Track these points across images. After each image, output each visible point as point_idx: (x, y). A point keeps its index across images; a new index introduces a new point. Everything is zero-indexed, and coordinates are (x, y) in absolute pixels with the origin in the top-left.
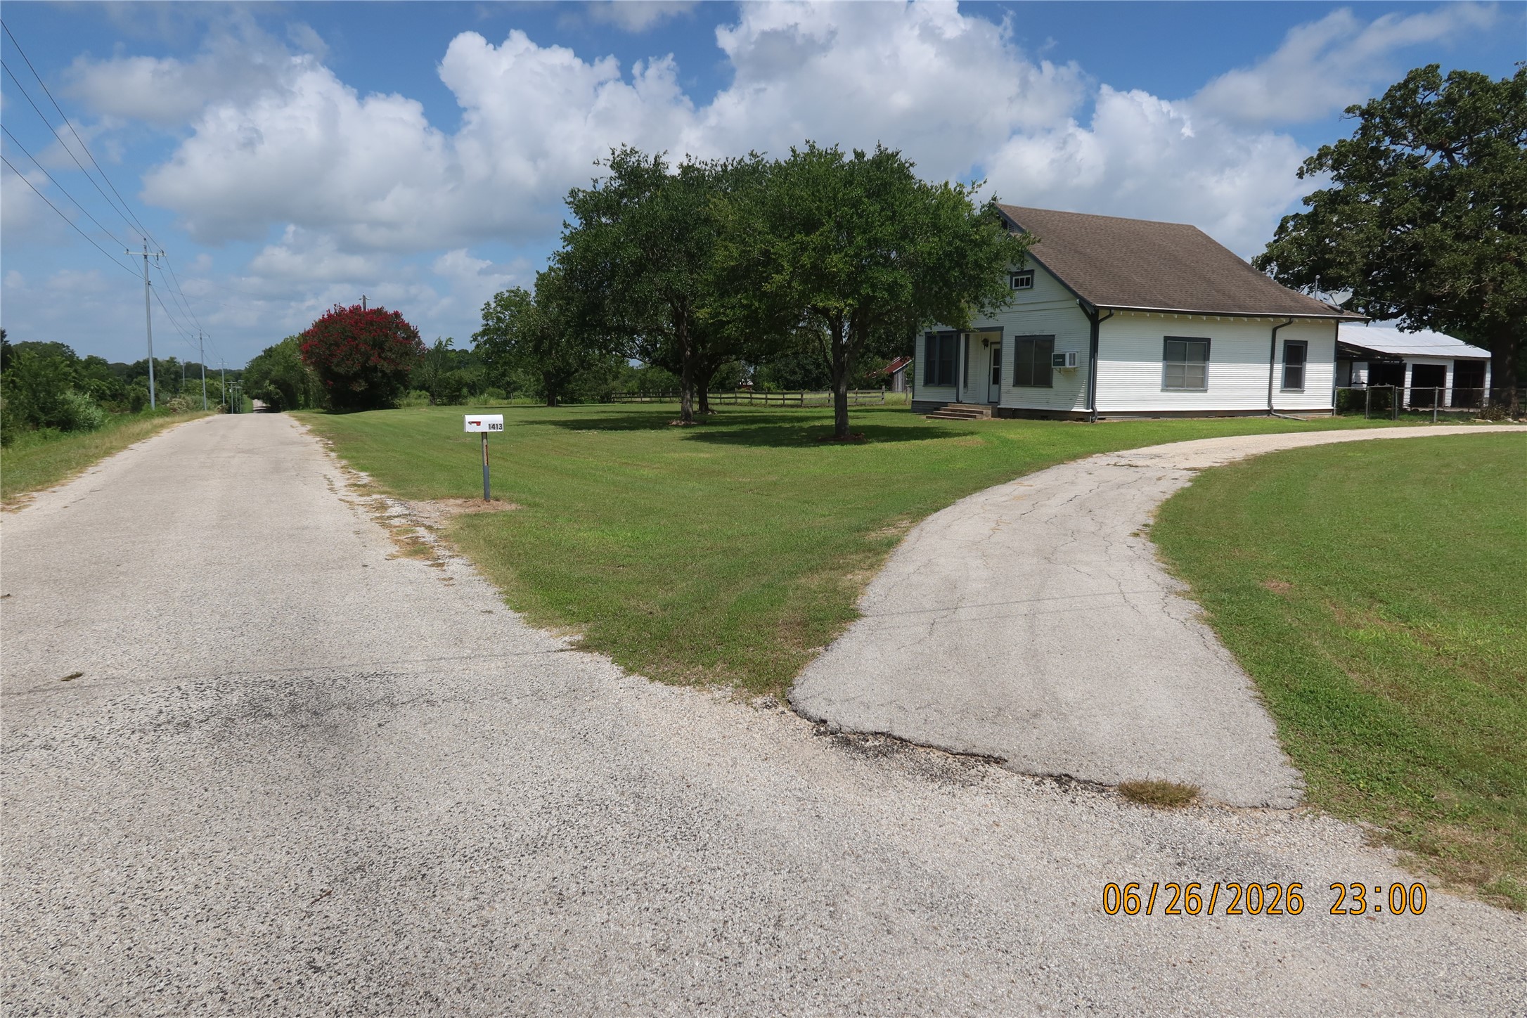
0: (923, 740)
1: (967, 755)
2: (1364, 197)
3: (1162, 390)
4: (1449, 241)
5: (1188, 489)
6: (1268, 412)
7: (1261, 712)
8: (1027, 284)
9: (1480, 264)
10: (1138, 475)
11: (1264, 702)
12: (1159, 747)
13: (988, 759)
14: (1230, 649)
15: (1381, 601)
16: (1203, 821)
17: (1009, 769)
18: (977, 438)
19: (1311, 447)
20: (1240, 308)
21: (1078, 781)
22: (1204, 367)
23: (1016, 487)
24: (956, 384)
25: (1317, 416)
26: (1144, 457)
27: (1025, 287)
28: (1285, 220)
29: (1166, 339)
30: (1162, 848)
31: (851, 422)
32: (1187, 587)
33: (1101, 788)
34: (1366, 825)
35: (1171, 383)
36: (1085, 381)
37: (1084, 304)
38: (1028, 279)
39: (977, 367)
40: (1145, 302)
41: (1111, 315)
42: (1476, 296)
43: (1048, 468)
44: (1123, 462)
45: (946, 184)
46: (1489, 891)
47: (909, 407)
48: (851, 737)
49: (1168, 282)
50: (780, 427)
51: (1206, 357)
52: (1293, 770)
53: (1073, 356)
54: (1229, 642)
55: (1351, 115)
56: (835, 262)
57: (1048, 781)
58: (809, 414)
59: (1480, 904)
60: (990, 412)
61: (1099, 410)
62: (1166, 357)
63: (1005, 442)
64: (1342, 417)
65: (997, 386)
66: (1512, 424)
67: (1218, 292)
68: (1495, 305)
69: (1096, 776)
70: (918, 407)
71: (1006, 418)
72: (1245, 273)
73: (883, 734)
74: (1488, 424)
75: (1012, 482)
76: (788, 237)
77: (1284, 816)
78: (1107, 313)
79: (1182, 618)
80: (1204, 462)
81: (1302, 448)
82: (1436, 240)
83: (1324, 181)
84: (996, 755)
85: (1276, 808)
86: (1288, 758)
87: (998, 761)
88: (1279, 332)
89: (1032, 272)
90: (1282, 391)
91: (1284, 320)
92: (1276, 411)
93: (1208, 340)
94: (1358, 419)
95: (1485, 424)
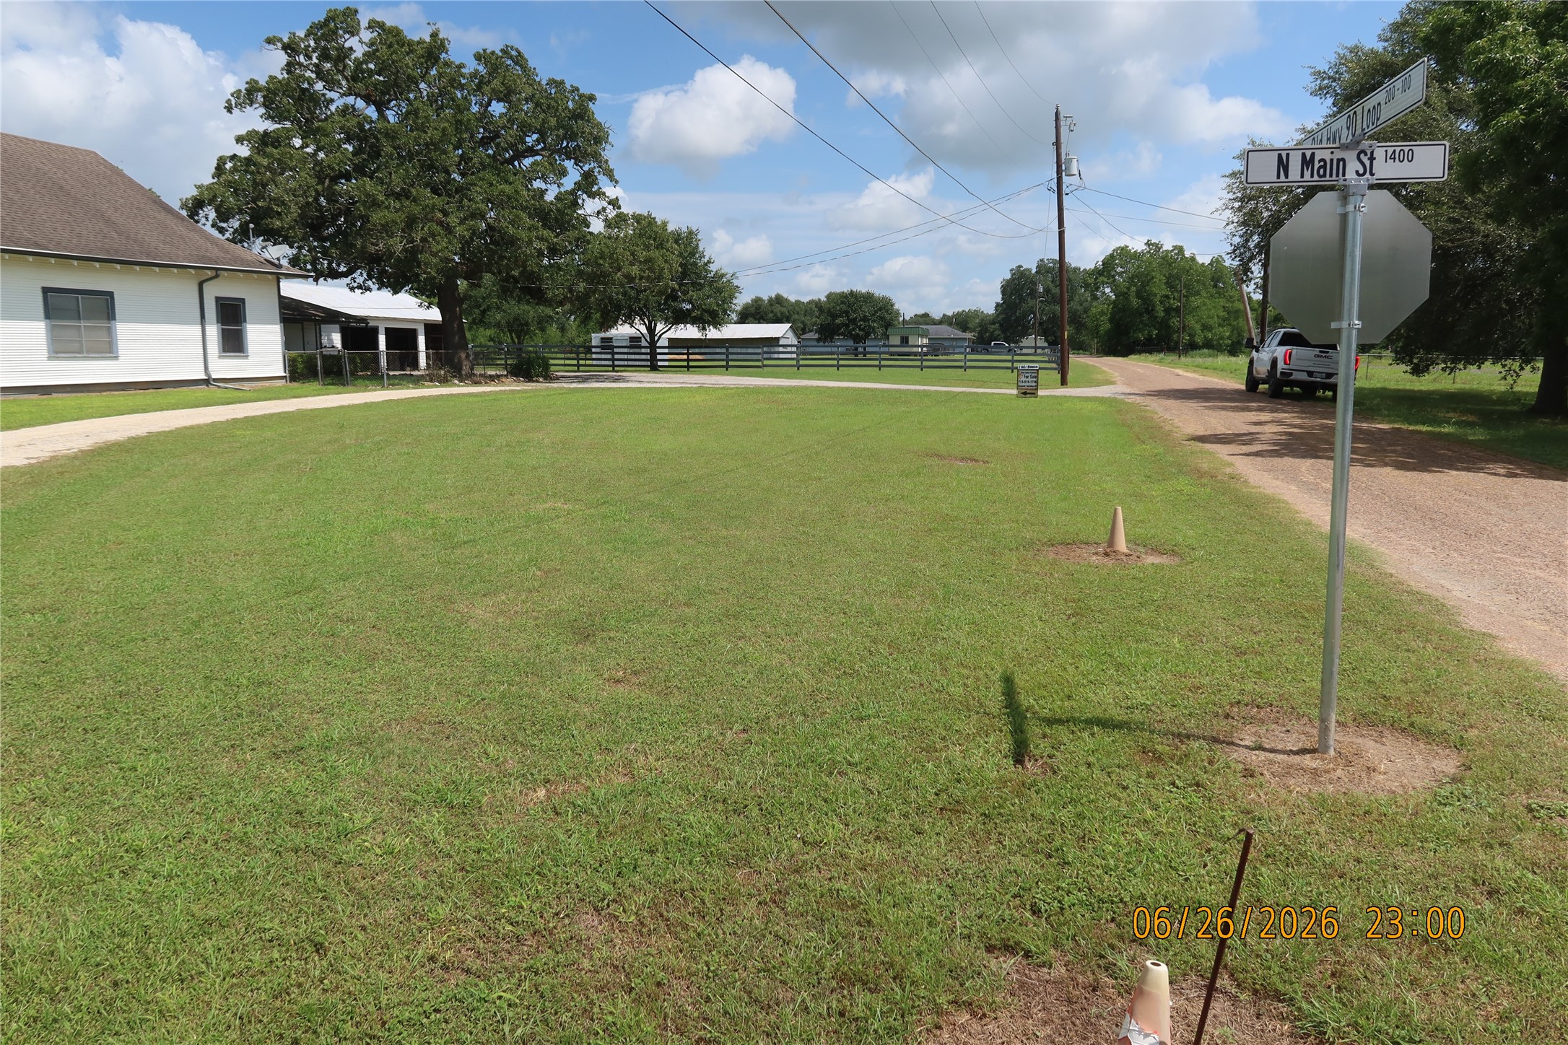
2: (297, 142)
3: (50, 358)
4: (381, 198)
6: (207, 382)
9: (411, 222)
20: (148, 255)
22: (109, 328)
25: (267, 384)
29: (46, 291)
35: (58, 350)
42: (412, 255)
49: (44, 217)
51: (110, 314)
55: (272, 47)
62: (48, 315)
64: (295, 385)
66: (459, 386)
67: (120, 234)
68: (430, 266)
74: (437, 387)
82: (368, 195)
83: (255, 120)
88: (205, 286)
90: (220, 357)
91: (209, 273)
92: (215, 380)
93: (111, 294)
94: (314, 386)
95: (432, 387)
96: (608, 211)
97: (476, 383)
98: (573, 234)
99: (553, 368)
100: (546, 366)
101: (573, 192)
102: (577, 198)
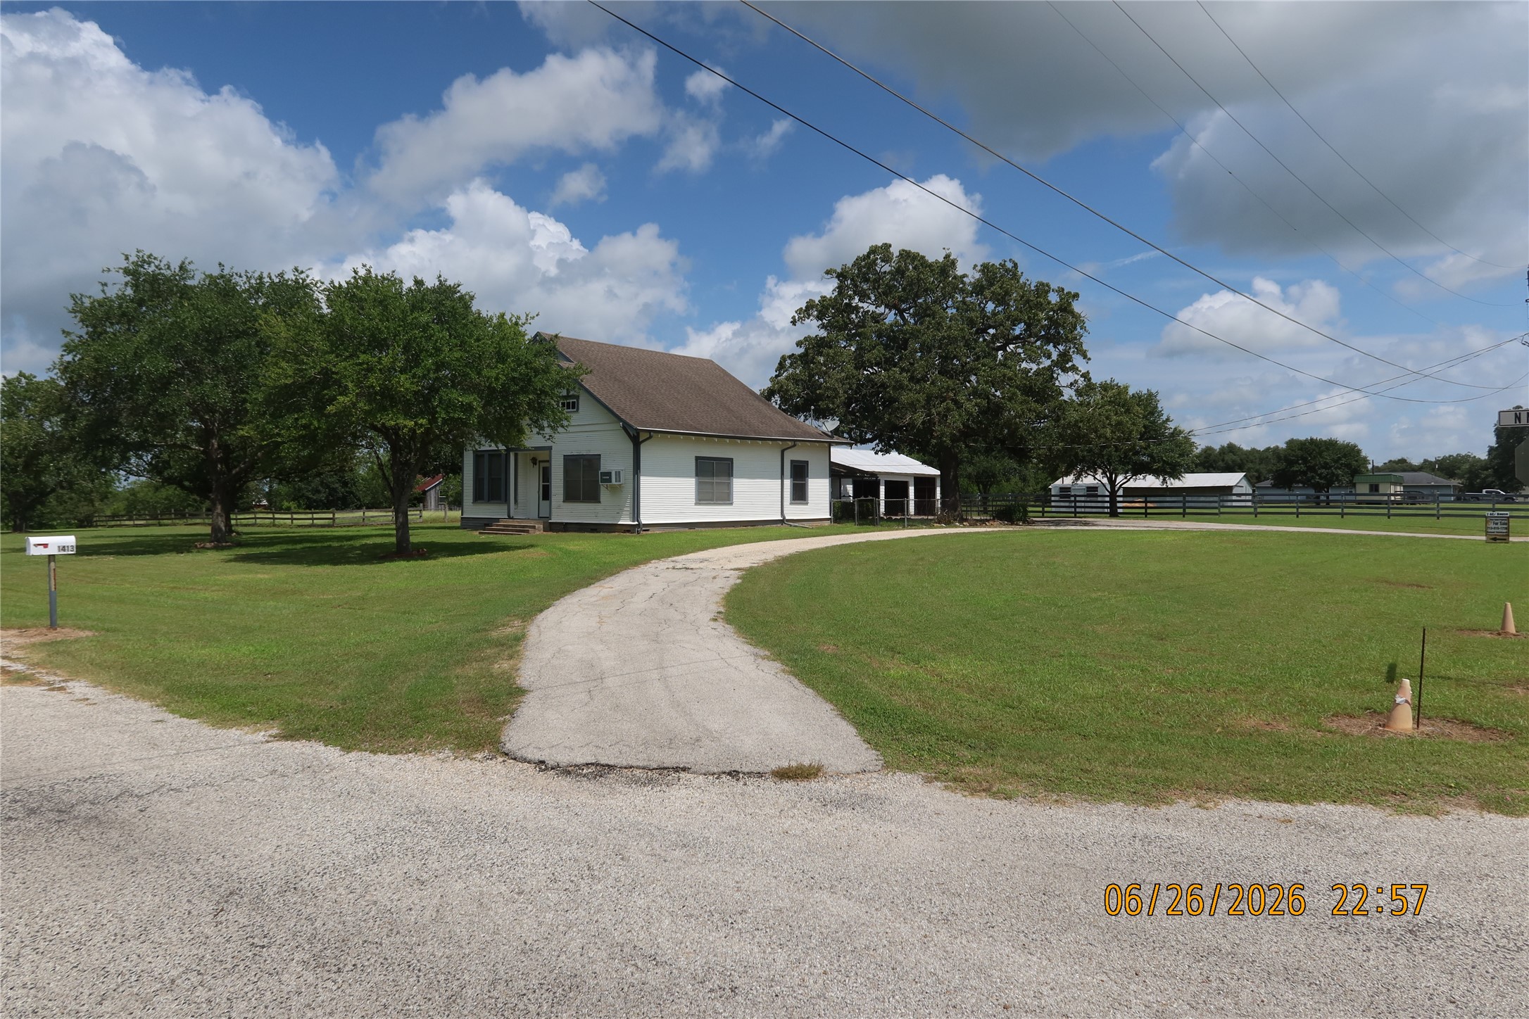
0: (625, 764)
1: (661, 769)
2: (843, 344)
3: (696, 504)
4: (906, 383)
5: (740, 584)
6: (782, 522)
7: (844, 723)
8: (573, 408)
9: (929, 401)
10: (696, 576)
11: (844, 716)
12: (788, 749)
13: (677, 769)
14: (812, 688)
15: (899, 653)
16: (829, 784)
17: (694, 773)
18: (539, 550)
19: (822, 549)
20: (755, 432)
21: (744, 773)
22: (729, 483)
23: (599, 589)
24: (507, 501)
25: (819, 524)
26: (694, 561)
27: (571, 410)
28: (783, 358)
29: (697, 458)
30: (811, 800)
31: (413, 539)
32: (767, 653)
33: (760, 775)
34: (923, 773)
35: (703, 498)
36: (630, 496)
37: (626, 428)
38: (574, 403)
39: (526, 486)
40: (678, 426)
41: (650, 437)
42: (928, 427)
43: (618, 572)
44: (679, 566)
45: (502, 316)
46: (994, 793)
47: (459, 524)
48: (570, 769)
49: (696, 409)
50: (330, 546)
51: (730, 474)
52: (874, 751)
53: (618, 474)
54: (809, 684)
55: (828, 276)
56: (404, 383)
57: (723, 776)
58: (351, 534)
59: (990, 800)
60: (542, 526)
61: (643, 522)
62: (697, 475)
63: (568, 553)
64: (838, 525)
65: (548, 502)
66: (959, 527)
67: (737, 418)
68: (941, 433)
69: (755, 769)
70: (467, 523)
71: (557, 531)
72: (757, 403)
73: (592, 764)
74: (942, 527)
75: (592, 586)
76: (351, 356)
77: (875, 775)
78: (647, 435)
79: (773, 672)
80: (745, 563)
81: (815, 550)
82: (897, 382)
83: (813, 328)
84: (681, 766)
85: (869, 772)
86: (869, 746)
87: (684, 769)
88: (786, 453)
89: (577, 397)
90: (791, 504)
91: (790, 443)
92: (788, 520)
93: (731, 460)
94: (850, 526)
95: (940, 528)
96: (1080, 382)
97: (971, 525)
98: (1052, 404)
99: (1030, 514)
100: (1026, 512)
101: (1049, 368)
102: (1053, 372)
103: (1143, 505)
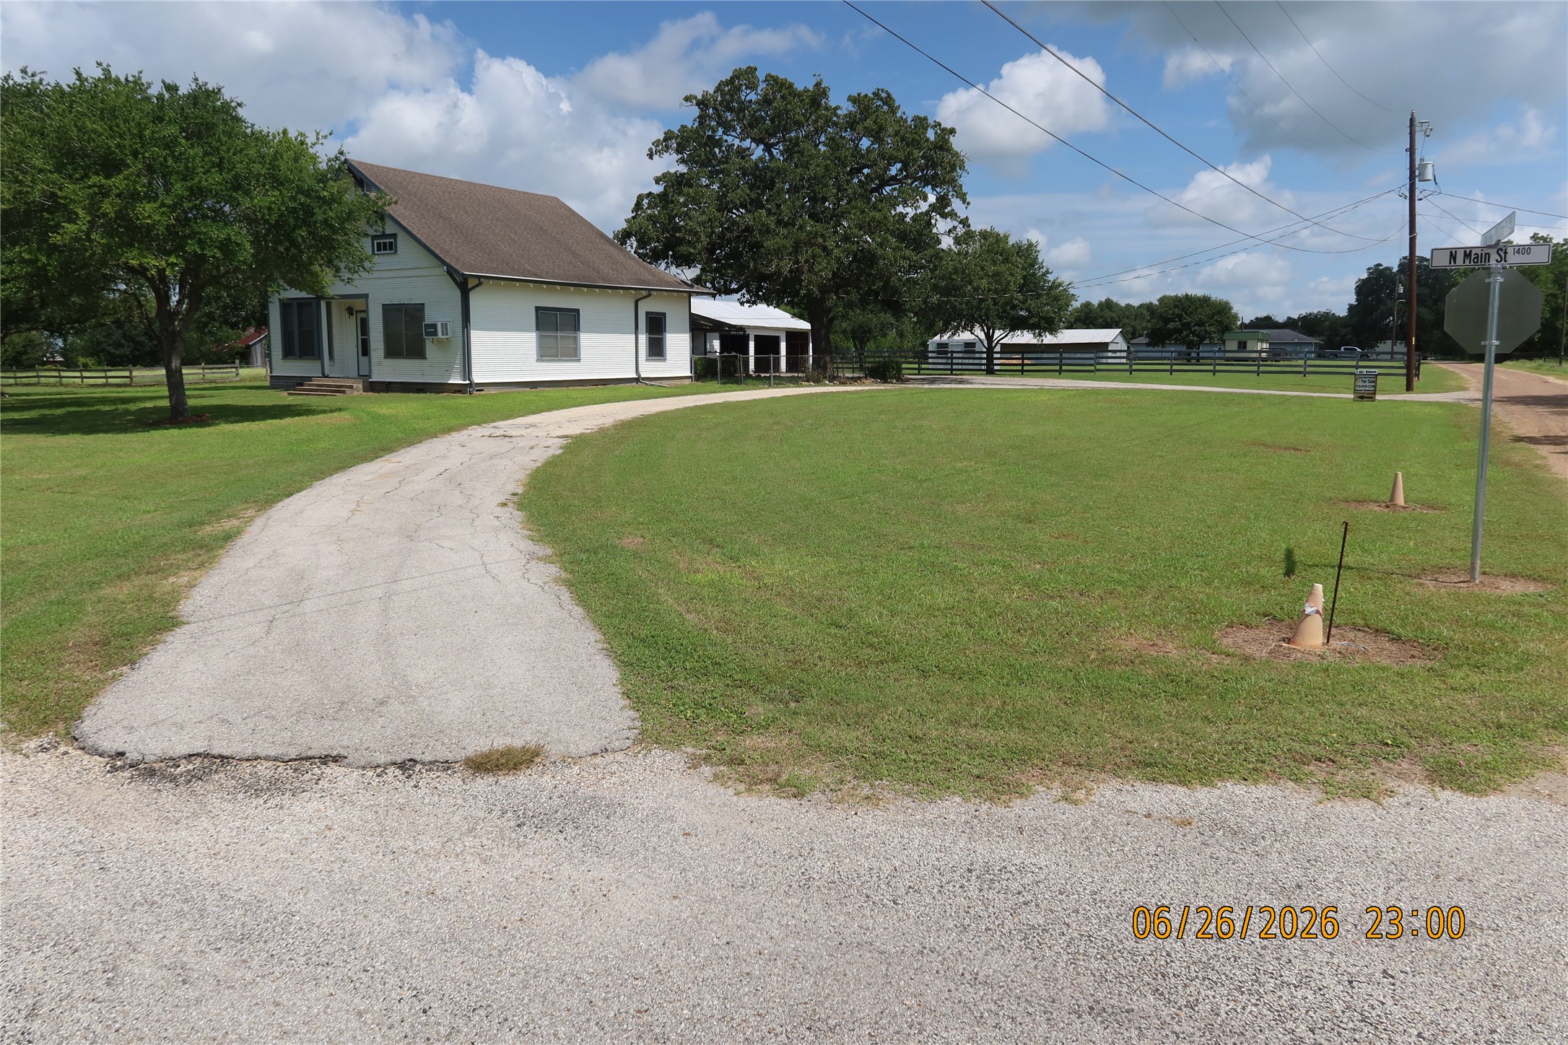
0: (248, 753)
1: (302, 759)
2: (704, 181)
3: (538, 361)
4: (773, 226)
5: (558, 456)
6: (637, 380)
7: (607, 662)
8: (391, 249)
9: (797, 247)
10: (512, 445)
11: (610, 652)
12: (508, 714)
13: (325, 760)
14: (583, 606)
15: (718, 546)
16: (546, 778)
17: (349, 765)
18: (344, 414)
19: (671, 411)
20: (604, 280)
21: (423, 764)
22: (575, 338)
23: (383, 464)
24: (319, 357)
25: (678, 382)
26: (519, 427)
27: (388, 251)
28: (640, 198)
29: (538, 309)
30: (504, 813)
31: (191, 402)
32: (549, 551)
33: (447, 765)
34: (690, 750)
35: (546, 353)
36: (460, 352)
37: (451, 272)
38: (391, 243)
39: (344, 336)
40: (513, 271)
41: (480, 284)
42: (796, 273)
43: (420, 442)
44: (498, 432)
45: (285, 132)
46: (782, 786)
47: (268, 384)
48: (156, 766)
49: (535, 253)
50: (98, 411)
51: (576, 328)
52: (632, 713)
53: (445, 326)
54: (582, 601)
55: (689, 103)
56: (147, 211)
57: (391, 770)
58: (138, 395)
59: (773, 799)
60: (361, 386)
61: (476, 381)
62: (539, 327)
63: (377, 418)
64: (699, 383)
65: (366, 358)
66: (828, 385)
67: (583, 264)
68: (810, 283)
69: (442, 754)
70: (278, 383)
71: (378, 391)
72: (607, 247)
73: (198, 755)
74: (811, 386)
75: (380, 459)
76: (82, 179)
77: (620, 757)
78: (476, 282)
79: (540, 583)
80: (575, 430)
81: (663, 412)
82: (763, 225)
83: (670, 163)
84: (335, 753)
85: (614, 751)
86: (628, 701)
87: (336, 759)
88: (640, 304)
89: (394, 236)
90: (647, 360)
91: (644, 293)
92: (643, 379)
93: (578, 311)
94: (713, 384)
95: (808, 386)
96: (958, 229)
97: (843, 384)
98: (930, 252)
99: (904, 371)
100: (899, 369)
101: (927, 213)
102: (931, 218)
103: (1020, 362)
